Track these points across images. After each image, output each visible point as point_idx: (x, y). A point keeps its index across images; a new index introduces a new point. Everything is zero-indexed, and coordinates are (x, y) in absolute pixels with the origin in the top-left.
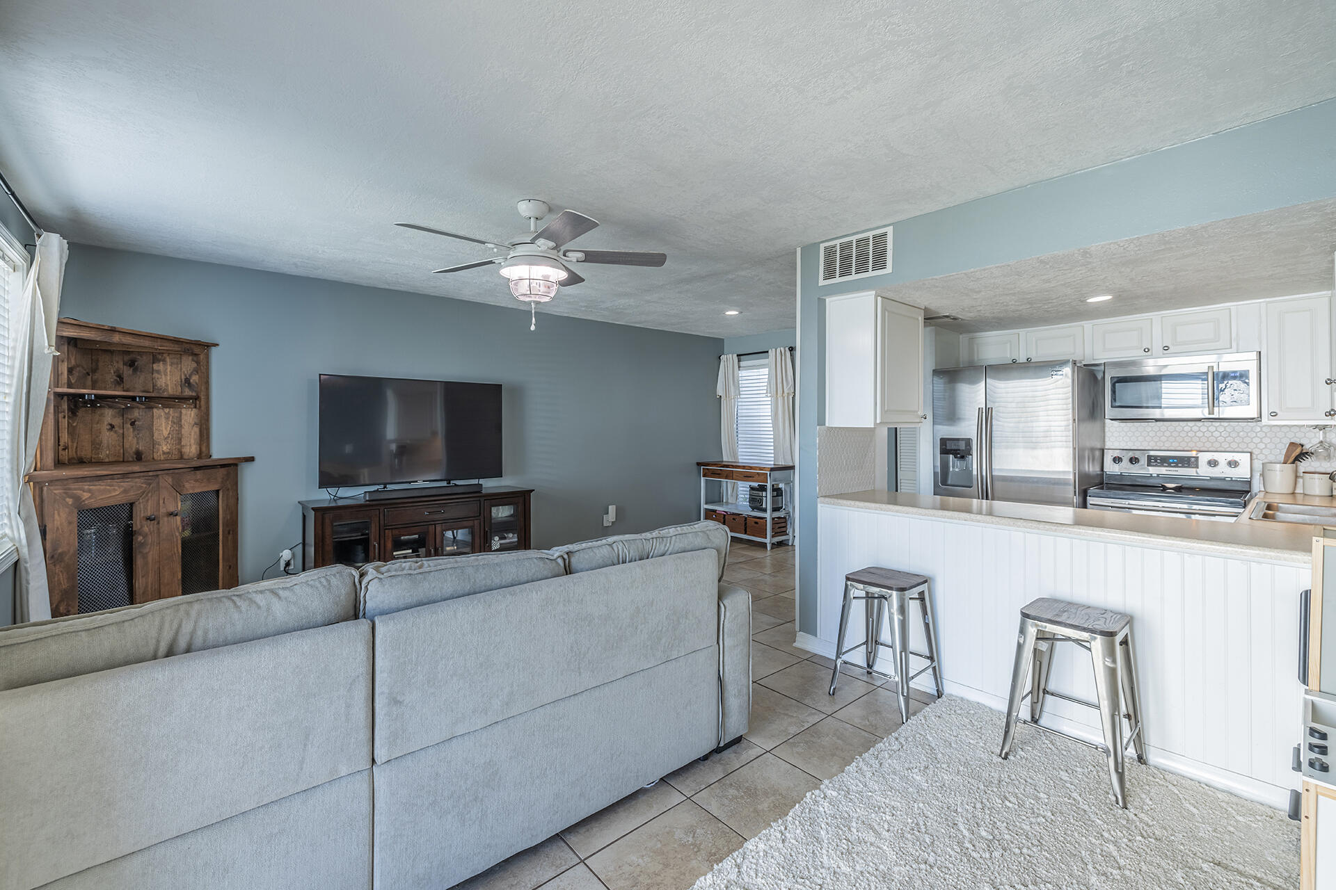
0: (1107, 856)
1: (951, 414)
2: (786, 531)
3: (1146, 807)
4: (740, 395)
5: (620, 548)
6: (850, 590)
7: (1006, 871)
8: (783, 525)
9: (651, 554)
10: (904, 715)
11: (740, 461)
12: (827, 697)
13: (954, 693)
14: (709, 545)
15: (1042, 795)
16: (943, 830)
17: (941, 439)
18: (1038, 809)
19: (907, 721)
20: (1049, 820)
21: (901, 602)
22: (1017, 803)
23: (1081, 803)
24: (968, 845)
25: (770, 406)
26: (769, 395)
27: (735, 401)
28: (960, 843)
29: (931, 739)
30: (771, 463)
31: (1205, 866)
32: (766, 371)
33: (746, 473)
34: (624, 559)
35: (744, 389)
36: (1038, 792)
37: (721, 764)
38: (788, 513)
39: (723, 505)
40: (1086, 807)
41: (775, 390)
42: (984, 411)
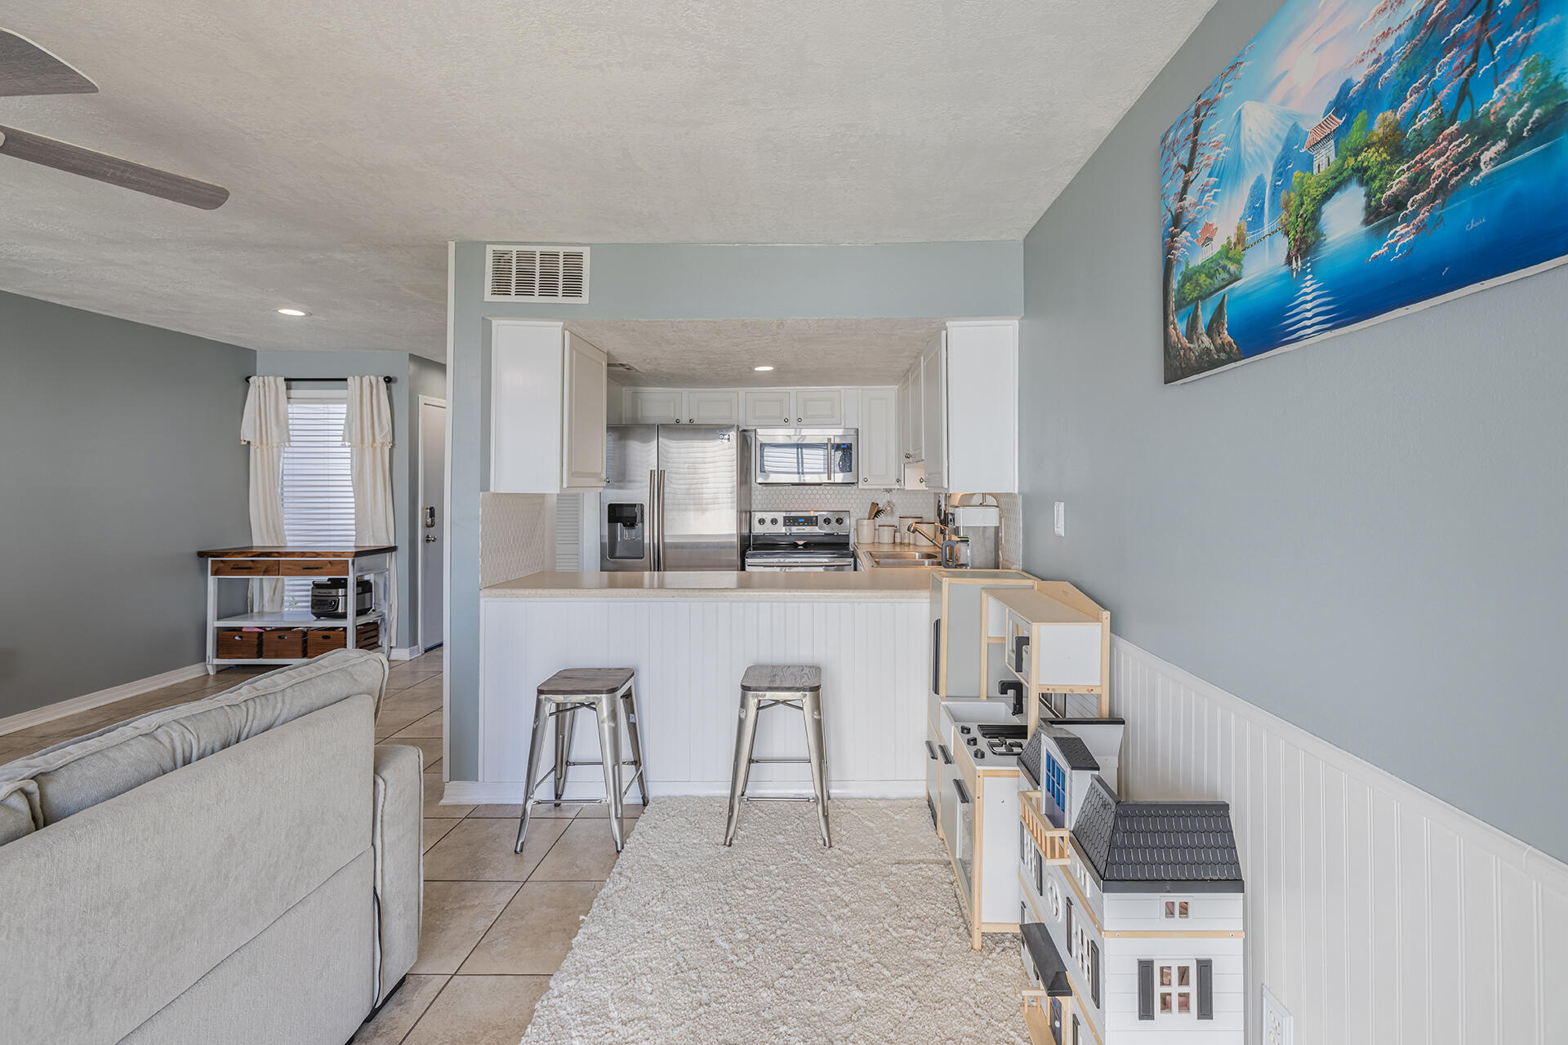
0: (835, 898)
1: (619, 475)
2: (377, 642)
3: (844, 839)
4: (289, 441)
5: (174, 735)
6: (545, 705)
7: (772, 964)
8: (373, 633)
9: (246, 730)
10: (619, 841)
11: (290, 544)
12: (513, 858)
13: (660, 794)
14: (355, 690)
15: (772, 867)
16: (705, 956)
17: (611, 506)
18: (773, 883)
19: (623, 848)
20: (785, 890)
21: (612, 706)
22: (755, 887)
23: (802, 859)
24: (732, 958)
25: (349, 461)
26: (347, 444)
27: (279, 452)
28: (724, 960)
29: (655, 857)
30: (350, 545)
31: (894, 869)
32: (343, 408)
33: (305, 564)
34: (187, 754)
35: (296, 433)
36: (768, 866)
37: (381, 1035)
38: (382, 616)
39: (252, 617)
40: (806, 861)
41: (359, 437)
42: (656, 474)
